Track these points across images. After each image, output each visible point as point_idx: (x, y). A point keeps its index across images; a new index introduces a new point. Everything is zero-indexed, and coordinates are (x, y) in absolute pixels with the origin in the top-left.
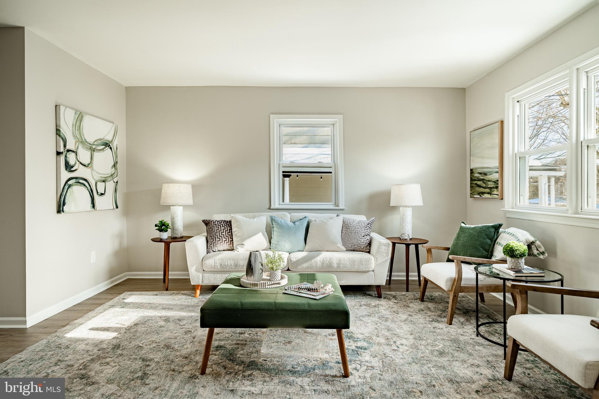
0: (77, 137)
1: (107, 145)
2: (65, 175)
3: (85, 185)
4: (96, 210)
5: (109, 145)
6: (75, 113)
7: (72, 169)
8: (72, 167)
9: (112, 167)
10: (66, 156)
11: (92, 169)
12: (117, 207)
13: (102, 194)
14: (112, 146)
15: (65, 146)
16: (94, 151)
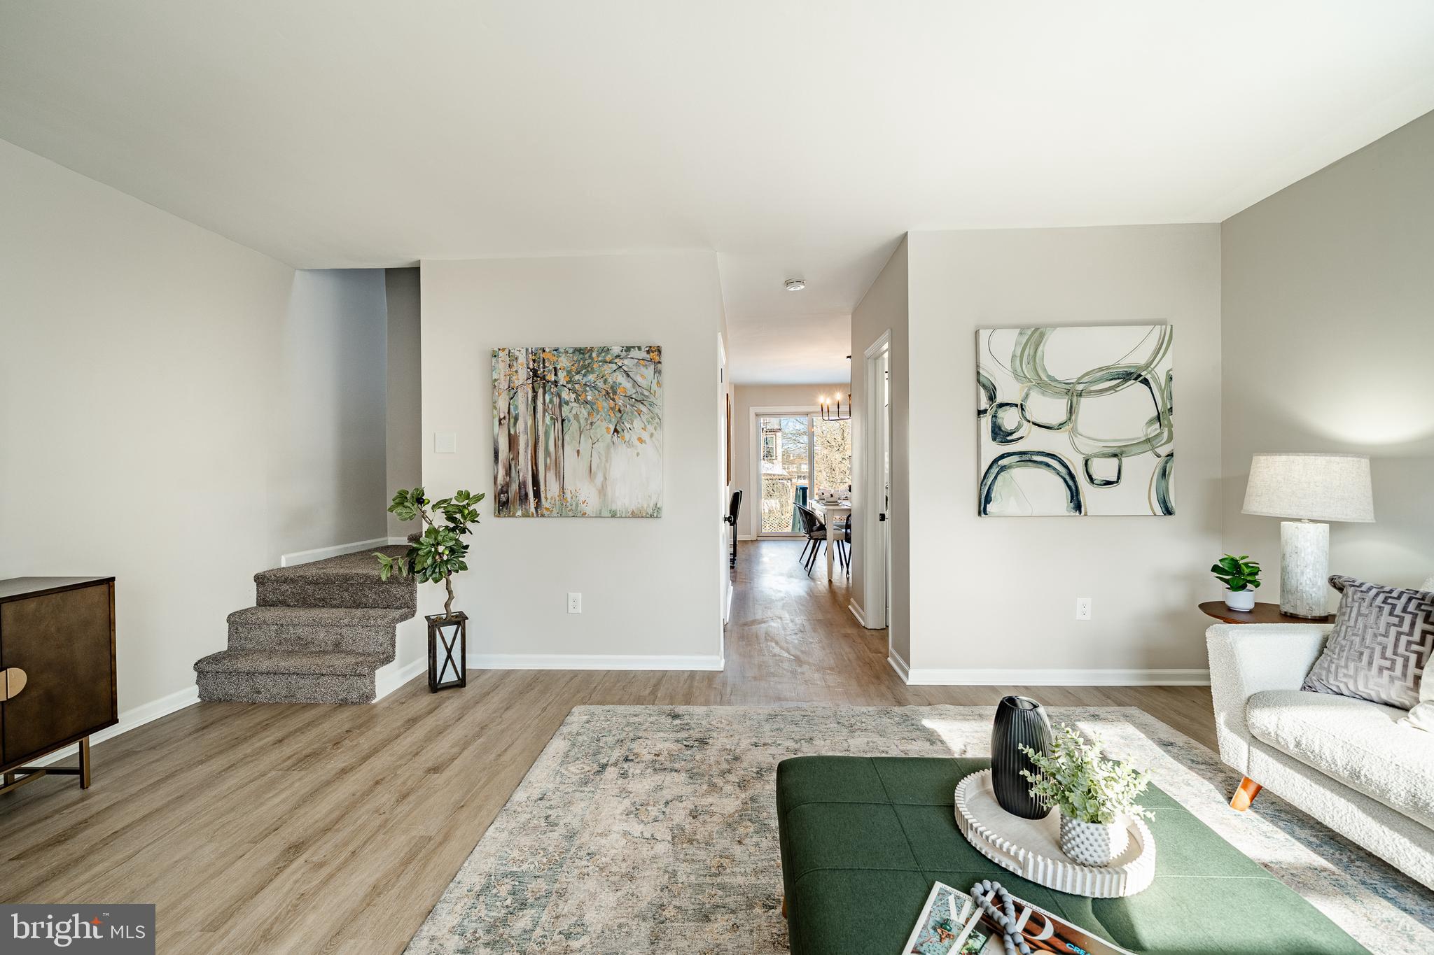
0: (1026, 377)
1: (1127, 376)
2: (993, 450)
3: (1048, 465)
4: (1086, 515)
5: (1140, 376)
6: (1021, 334)
7: (1009, 438)
8: (1011, 434)
9: (1151, 422)
10: (995, 416)
11: (1074, 432)
12: (1168, 511)
13: (1108, 483)
14: (1148, 377)
15: (992, 398)
16: (1080, 395)
